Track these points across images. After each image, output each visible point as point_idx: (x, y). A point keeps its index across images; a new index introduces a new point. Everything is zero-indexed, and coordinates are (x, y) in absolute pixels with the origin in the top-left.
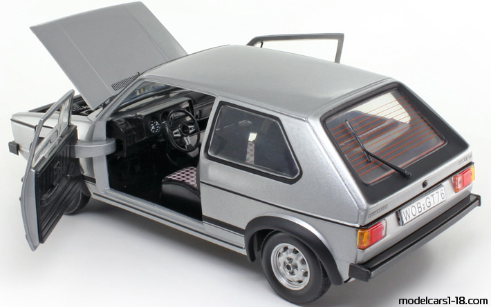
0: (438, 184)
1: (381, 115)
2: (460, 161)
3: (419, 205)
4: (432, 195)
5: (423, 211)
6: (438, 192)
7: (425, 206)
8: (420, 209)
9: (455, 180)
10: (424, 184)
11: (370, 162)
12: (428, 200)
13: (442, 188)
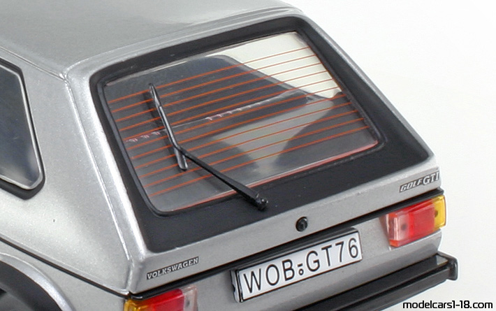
0: (344, 228)
1: (280, 78)
2: (403, 186)
3: (287, 265)
4: (326, 248)
5: (297, 277)
6: (342, 243)
7: (305, 267)
8: (289, 274)
9: (391, 222)
10: (301, 225)
11: (185, 170)
12: (313, 257)
13: (356, 236)
